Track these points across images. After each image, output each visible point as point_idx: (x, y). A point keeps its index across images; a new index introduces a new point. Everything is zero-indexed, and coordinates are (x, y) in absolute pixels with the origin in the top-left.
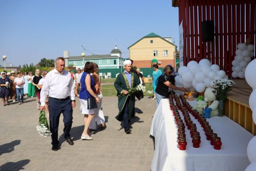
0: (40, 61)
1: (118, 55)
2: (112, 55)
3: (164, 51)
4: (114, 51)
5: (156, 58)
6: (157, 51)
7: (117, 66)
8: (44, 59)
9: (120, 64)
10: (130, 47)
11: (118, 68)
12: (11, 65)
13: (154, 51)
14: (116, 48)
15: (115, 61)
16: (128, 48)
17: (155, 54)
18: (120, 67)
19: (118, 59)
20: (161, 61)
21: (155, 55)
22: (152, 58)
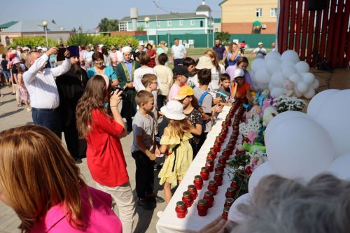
0: (100, 22)
1: (206, 13)
2: (198, 13)
3: (272, 9)
4: (201, 8)
5: (260, 19)
6: (261, 10)
7: (205, 29)
8: (106, 19)
9: (209, 26)
10: (222, 3)
11: (206, 32)
12: (62, 29)
13: (258, 10)
14: (204, 3)
15: (202, 23)
16: (220, 5)
17: (258, 13)
18: (209, 30)
19: (206, 20)
20: (267, 24)
21: (258, 15)
22: (254, 19)
